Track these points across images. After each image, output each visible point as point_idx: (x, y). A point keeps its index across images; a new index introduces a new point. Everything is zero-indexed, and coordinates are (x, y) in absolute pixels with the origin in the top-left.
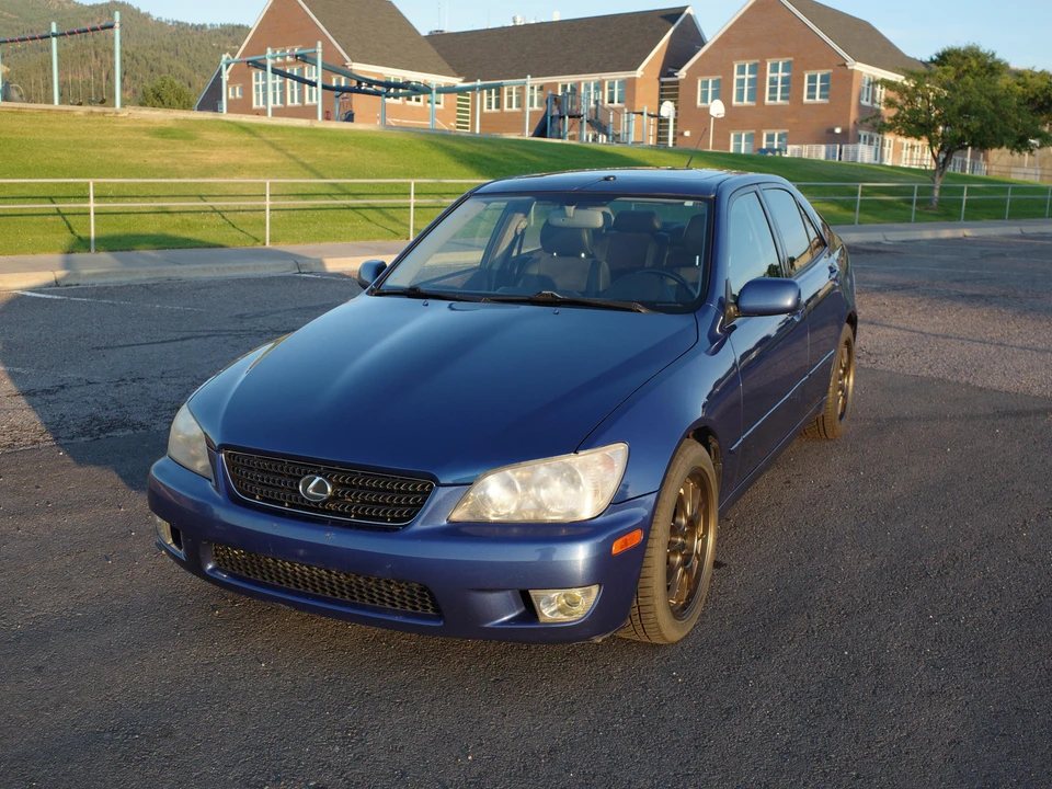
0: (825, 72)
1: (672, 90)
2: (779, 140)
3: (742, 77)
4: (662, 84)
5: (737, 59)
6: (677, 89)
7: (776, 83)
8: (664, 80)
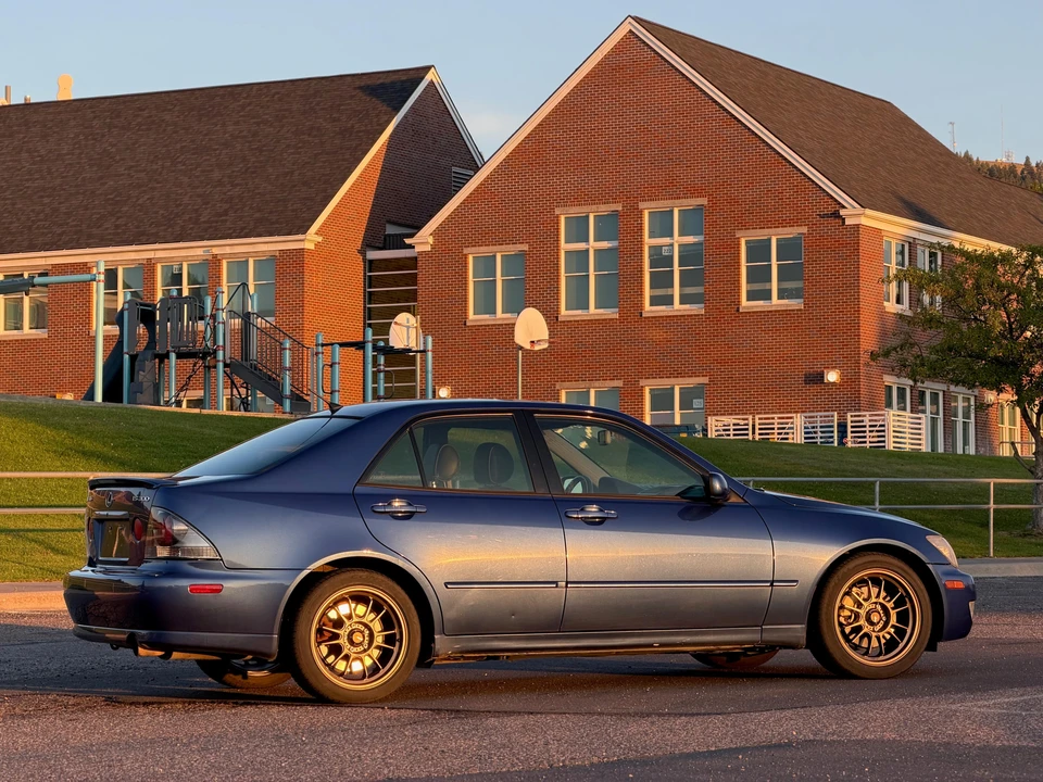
0: (790, 232)
1: (396, 281)
2: (685, 405)
3: (581, 246)
4: (372, 265)
5: (565, 202)
6: (413, 279)
7: (669, 261)
8: (373, 255)
